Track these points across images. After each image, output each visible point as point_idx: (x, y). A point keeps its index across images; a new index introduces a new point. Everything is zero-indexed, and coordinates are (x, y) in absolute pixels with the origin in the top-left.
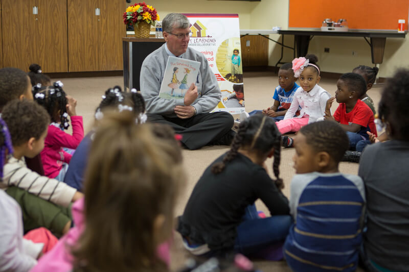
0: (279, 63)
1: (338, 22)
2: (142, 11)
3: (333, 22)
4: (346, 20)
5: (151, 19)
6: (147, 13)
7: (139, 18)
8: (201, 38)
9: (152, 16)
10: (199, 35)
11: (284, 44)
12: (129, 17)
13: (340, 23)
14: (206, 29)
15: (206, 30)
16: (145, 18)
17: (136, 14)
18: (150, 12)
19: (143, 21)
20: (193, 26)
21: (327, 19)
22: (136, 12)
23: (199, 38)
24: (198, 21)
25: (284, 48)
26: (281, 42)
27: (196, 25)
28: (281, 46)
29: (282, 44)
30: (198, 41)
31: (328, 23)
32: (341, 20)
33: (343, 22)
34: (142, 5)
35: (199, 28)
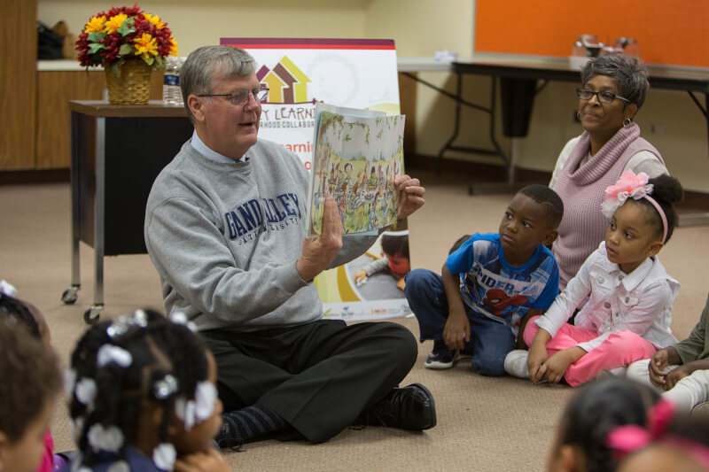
0: (448, 147)
1: (614, 46)
2: (133, 30)
3: (601, 45)
4: (635, 42)
5: (156, 53)
6: (146, 37)
7: (124, 50)
8: (295, 107)
9: (160, 43)
10: (289, 97)
11: (465, 97)
12: (95, 48)
13: (620, 49)
14: (306, 80)
15: (309, 84)
16: (142, 50)
17: (116, 40)
18: (154, 36)
19: (135, 60)
20: (271, 71)
21: (586, 37)
22: (116, 34)
23: (288, 107)
24: (285, 59)
25: (464, 108)
26: (453, 91)
27: (279, 70)
28: (453, 103)
29: (457, 98)
30: (286, 113)
31: (589, 49)
32: (623, 40)
33: (628, 48)
34: (131, 13)
35: (289, 79)
